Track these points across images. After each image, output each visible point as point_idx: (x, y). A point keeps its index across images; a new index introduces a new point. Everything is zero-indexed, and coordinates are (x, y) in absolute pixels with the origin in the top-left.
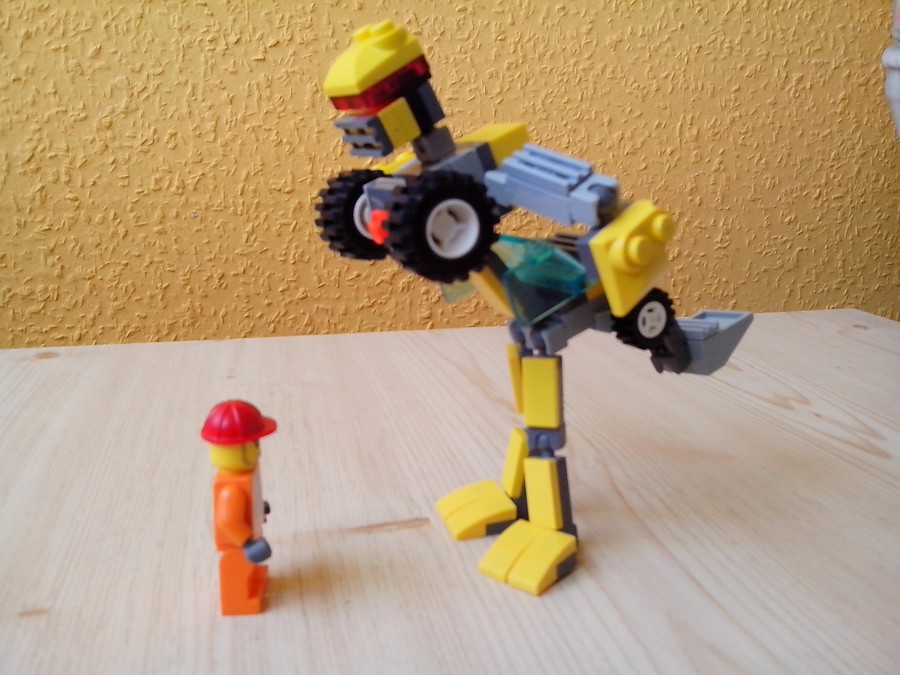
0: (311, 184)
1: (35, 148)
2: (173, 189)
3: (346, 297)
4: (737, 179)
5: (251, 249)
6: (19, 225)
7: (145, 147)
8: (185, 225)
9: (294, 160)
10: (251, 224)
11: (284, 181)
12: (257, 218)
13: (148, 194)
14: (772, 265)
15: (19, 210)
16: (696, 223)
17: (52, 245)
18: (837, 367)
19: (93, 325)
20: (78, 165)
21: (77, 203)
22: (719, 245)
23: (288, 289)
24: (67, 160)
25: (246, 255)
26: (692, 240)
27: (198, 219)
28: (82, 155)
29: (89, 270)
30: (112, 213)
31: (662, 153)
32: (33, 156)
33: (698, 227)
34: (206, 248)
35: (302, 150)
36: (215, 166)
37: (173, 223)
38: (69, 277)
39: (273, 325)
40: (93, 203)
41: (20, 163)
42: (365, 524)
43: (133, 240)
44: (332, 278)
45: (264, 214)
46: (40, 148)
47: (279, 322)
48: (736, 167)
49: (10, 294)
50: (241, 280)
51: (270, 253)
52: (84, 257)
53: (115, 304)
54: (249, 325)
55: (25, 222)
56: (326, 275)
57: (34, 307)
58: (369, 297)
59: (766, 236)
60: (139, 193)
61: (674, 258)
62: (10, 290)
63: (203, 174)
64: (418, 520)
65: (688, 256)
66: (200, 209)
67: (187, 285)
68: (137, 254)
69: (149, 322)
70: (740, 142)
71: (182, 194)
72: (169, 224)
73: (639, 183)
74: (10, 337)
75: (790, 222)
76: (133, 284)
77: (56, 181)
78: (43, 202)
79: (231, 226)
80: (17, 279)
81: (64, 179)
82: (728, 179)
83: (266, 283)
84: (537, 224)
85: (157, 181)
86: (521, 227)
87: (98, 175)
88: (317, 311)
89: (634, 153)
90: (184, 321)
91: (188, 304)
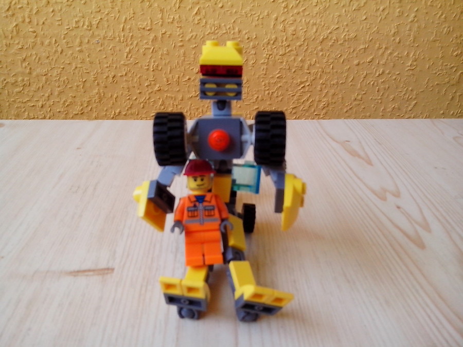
0: (162, 25)
1: (11, 3)
2: (85, 27)
3: (182, 90)
4: (425, 28)
5: (129, 62)
6: (6, 45)
7: (69, 3)
8: (93, 47)
9: (152, 11)
10: (128, 48)
11: (146, 23)
12: (131, 44)
13: (72, 30)
14: (442, 81)
15: (5, 37)
16: (395, 54)
17: (24, 57)
18: (436, 168)
19: (48, 100)
20: (34, 12)
21: (35, 34)
22: (409, 68)
23: (150, 85)
24: (28, 10)
25: (126, 65)
26: (392, 64)
27: (100, 44)
28: (35, 7)
29: (44, 71)
30: (54, 40)
31: (377, 10)
32: (10, 7)
33: (397, 57)
34: (105, 61)
35: (156, 5)
36: (108, 14)
37: (87, 46)
38: (34, 74)
39: (142, 104)
40: (44, 34)
41: (4, 11)
42: (76, 270)
43: (66, 55)
44: (175, 80)
45: (136, 42)
46: (13, 3)
47: (146, 102)
48: (425, 20)
49: (5, 82)
50: (124, 79)
51: (140, 65)
52: (41, 64)
53: (59, 89)
54: (129, 103)
55: (9, 44)
56: (171, 78)
57: (17, 89)
58: (195, 91)
59: (440, 63)
60: (67, 29)
61: (379, 75)
62: (5, 80)
63: (101, 19)
64: (108, 269)
65: (389, 74)
66: (100, 39)
67: (96, 80)
68: (68, 62)
69: (77, 99)
70: (429, 4)
71: (90, 30)
72: (85, 46)
73: (361, 28)
74: (8, 104)
75: (457, 56)
76: (67, 79)
77: (23, 22)
78: (18, 33)
79: (118, 48)
80: (8, 74)
81: (27, 20)
82: (419, 27)
83: (138, 80)
84: (295, 52)
85: (77, 22)
86: (285, 54)
87: (45, 18)
88: (166, 98)
89: (359, 10)
90: (95, 100)
91: (96, 91)
